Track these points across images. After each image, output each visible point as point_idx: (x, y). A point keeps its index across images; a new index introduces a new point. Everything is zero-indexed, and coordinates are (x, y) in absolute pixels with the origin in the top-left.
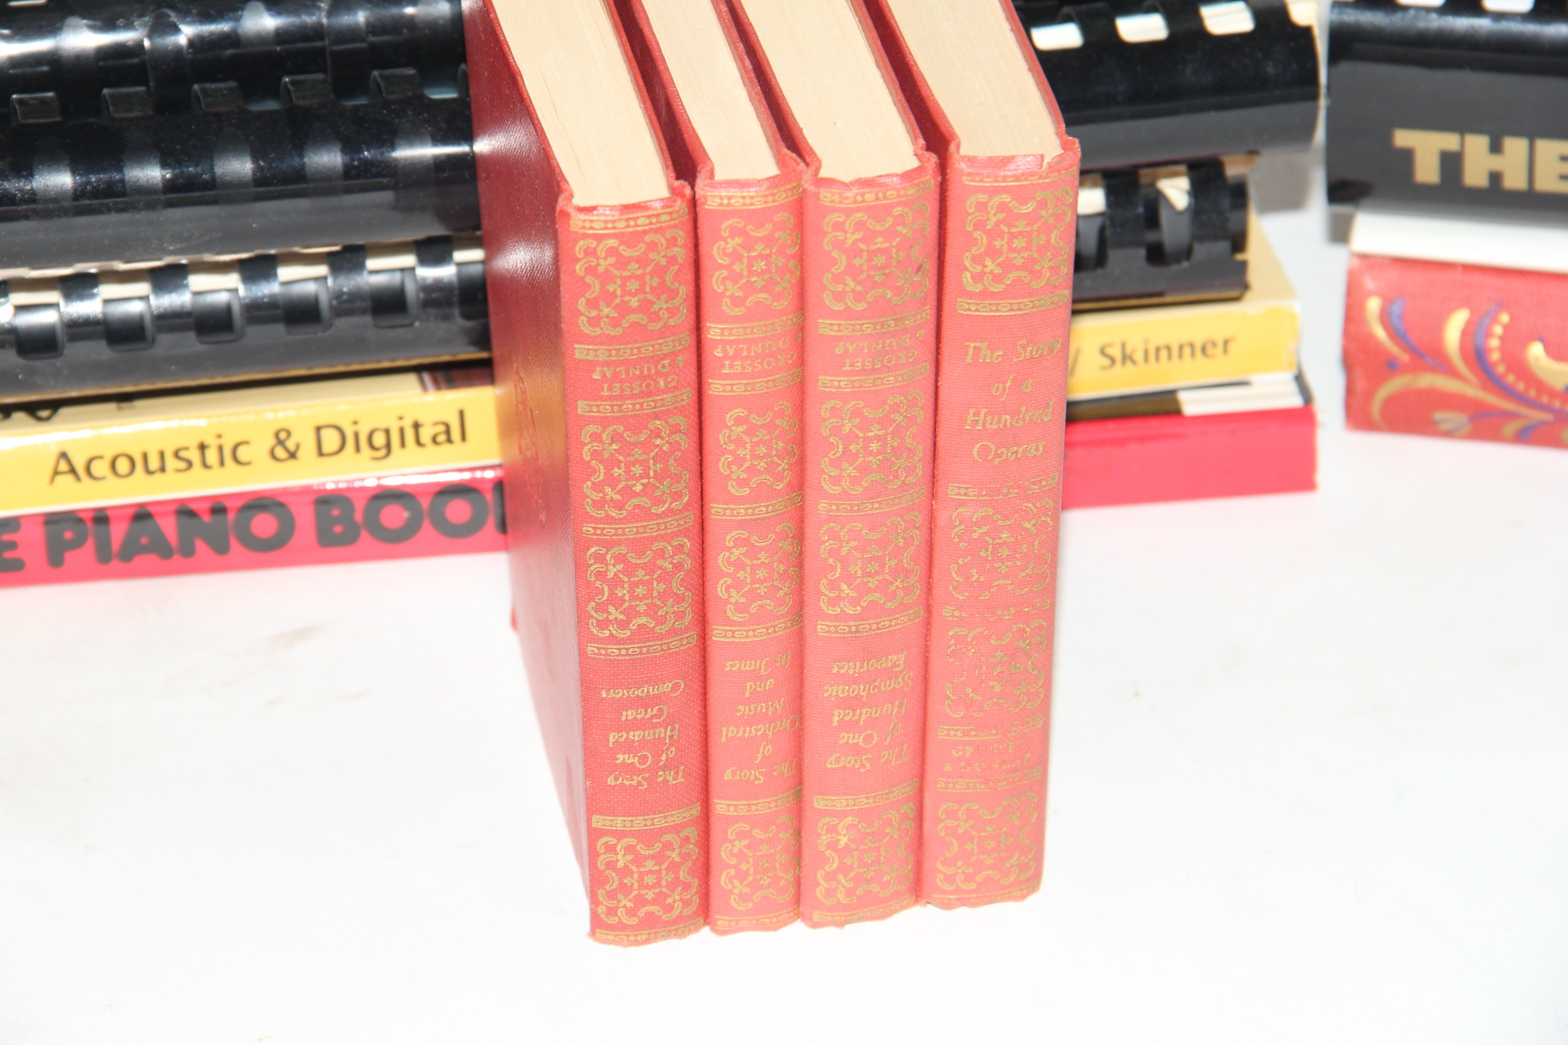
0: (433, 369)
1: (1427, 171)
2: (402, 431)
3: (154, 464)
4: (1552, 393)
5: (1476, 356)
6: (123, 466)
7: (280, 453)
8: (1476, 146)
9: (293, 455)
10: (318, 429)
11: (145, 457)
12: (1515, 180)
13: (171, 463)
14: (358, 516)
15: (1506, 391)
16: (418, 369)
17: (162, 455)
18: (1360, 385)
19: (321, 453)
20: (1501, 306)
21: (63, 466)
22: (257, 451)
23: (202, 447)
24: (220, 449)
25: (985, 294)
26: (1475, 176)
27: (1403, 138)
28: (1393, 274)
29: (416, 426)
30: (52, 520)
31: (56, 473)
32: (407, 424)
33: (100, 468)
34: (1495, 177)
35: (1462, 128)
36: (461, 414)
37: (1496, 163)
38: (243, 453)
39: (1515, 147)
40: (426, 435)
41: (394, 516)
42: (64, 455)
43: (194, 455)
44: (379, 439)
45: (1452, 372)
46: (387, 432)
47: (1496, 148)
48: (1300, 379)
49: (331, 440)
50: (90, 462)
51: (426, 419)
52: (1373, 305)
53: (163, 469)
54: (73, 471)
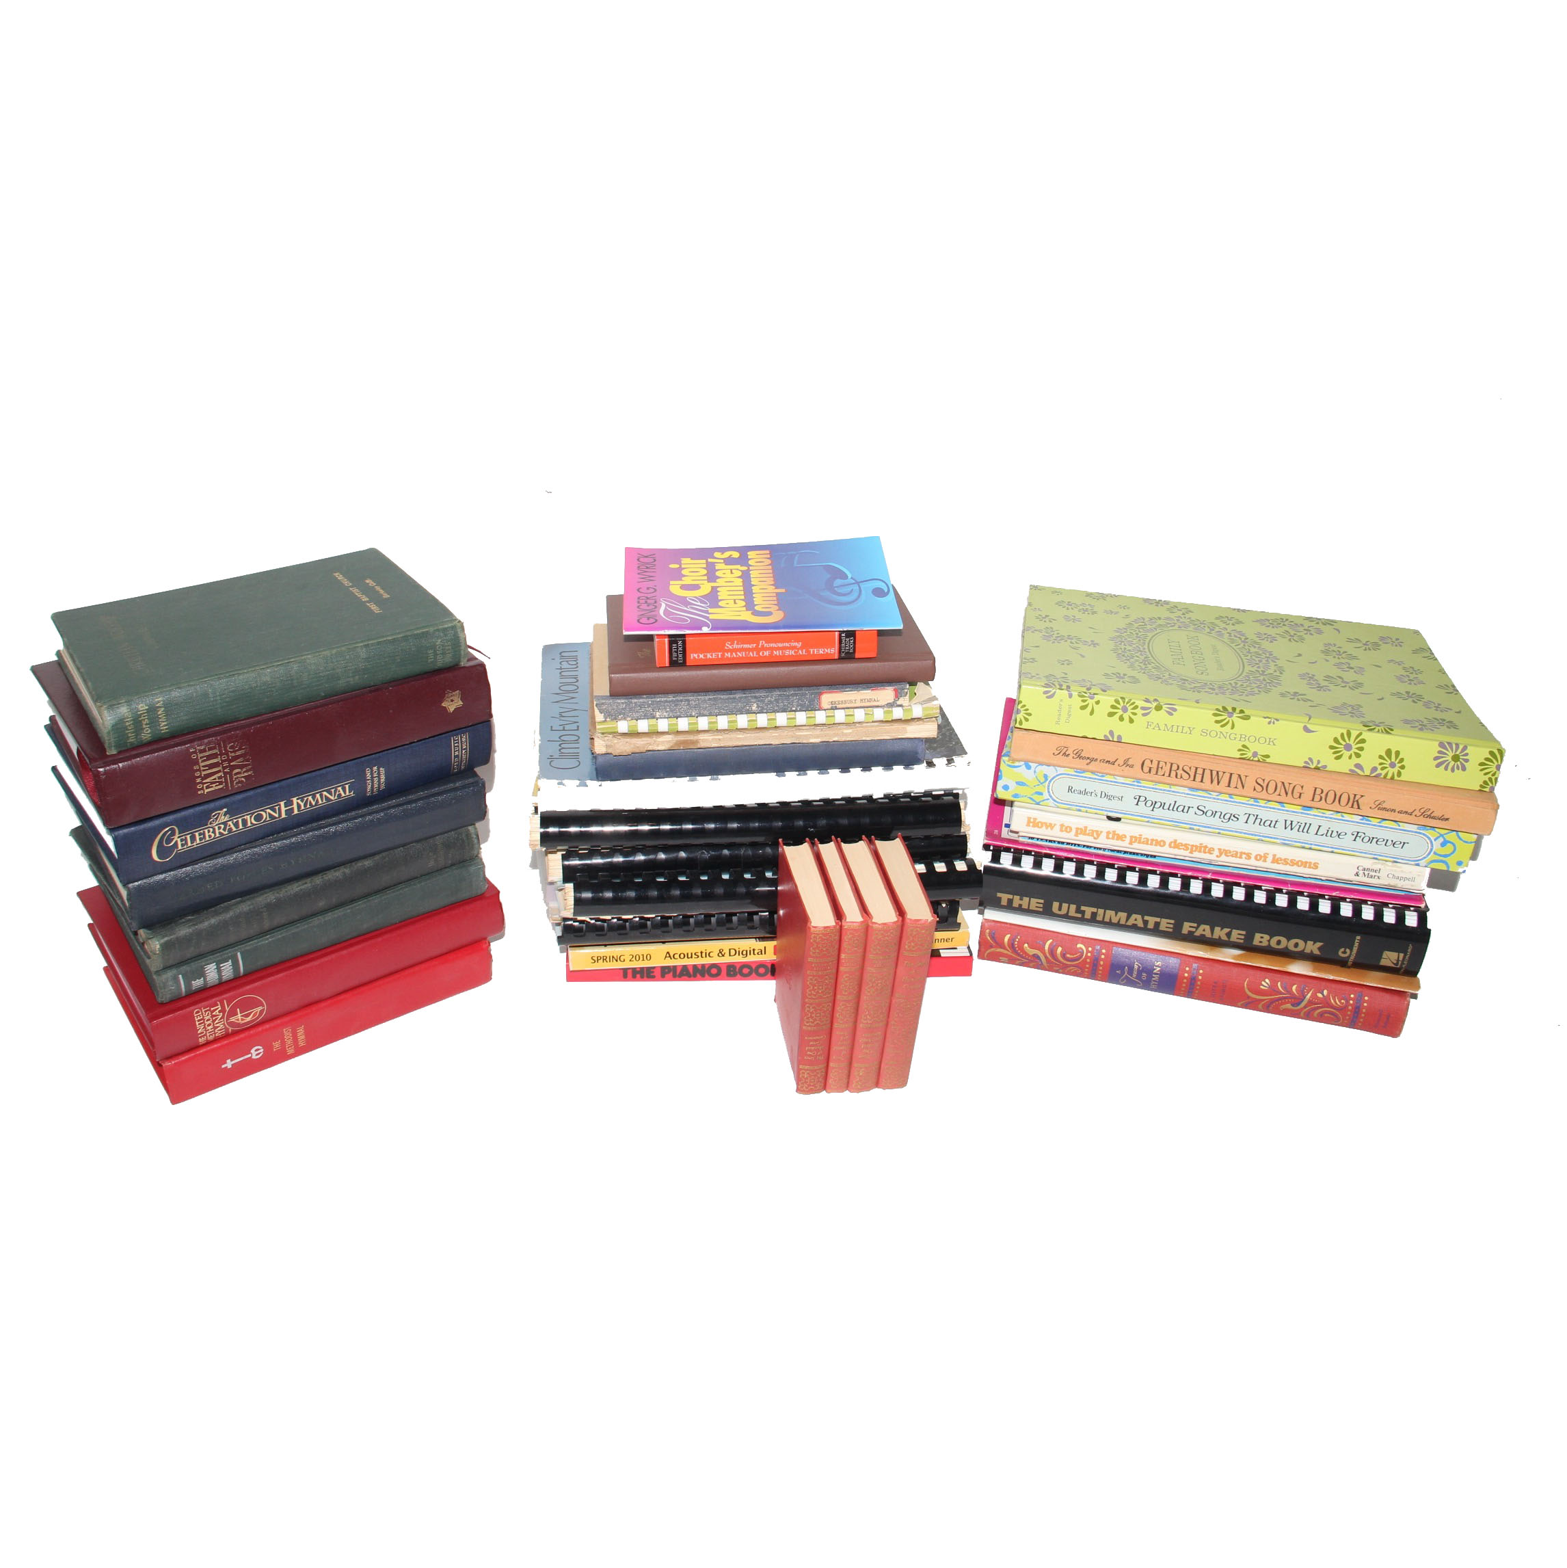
0: (759, 938)
1: (1004, 902)
2: (750, 951)
3: (690, 956)
4: (1029, 956)
5: (1012, 945)
6: (682, 956)
7: (720, 955)
8: (1017, 898)
9: (723, 956)
10: (730, 950)
11: (688, 954)
12: (1025, 906)
13: (694, 956)
14: (737, 970)
15: (1018, 954)
16: (756, 938)
17: (692, 954)
18: (983, 950)
19: (730, 955)
20: (1019, 934)
21: (668, 955)
22: (714, 954)
23: (701, 953)
24: (706, 953)
25: (911, 951)
26: (1015, 904)
27: (999, 895)
28: (993, 924)
29: (754, 950)
30: (662, 967)
31: (666, 957)
32: (752, 949)
33: (677, 956)
34: (1020, 905)
35: (1014, 894)
36: (765, 948)
37: (1021, 902)
38: (711, 955)
39: (1026, 899)
40: (756, 952)
41: (746, 971)
42: (668, 953)
43: (700, 954)
44: (744, 953)
45: (1005, 948)
46: (747, 951)
47: (1021, 899)
48: (969, 948)
49: (733, 952)
50: (674, 955)
51: (756, 948)
52: (988, 931)
53: (692, 957)
54: (670, 956)
